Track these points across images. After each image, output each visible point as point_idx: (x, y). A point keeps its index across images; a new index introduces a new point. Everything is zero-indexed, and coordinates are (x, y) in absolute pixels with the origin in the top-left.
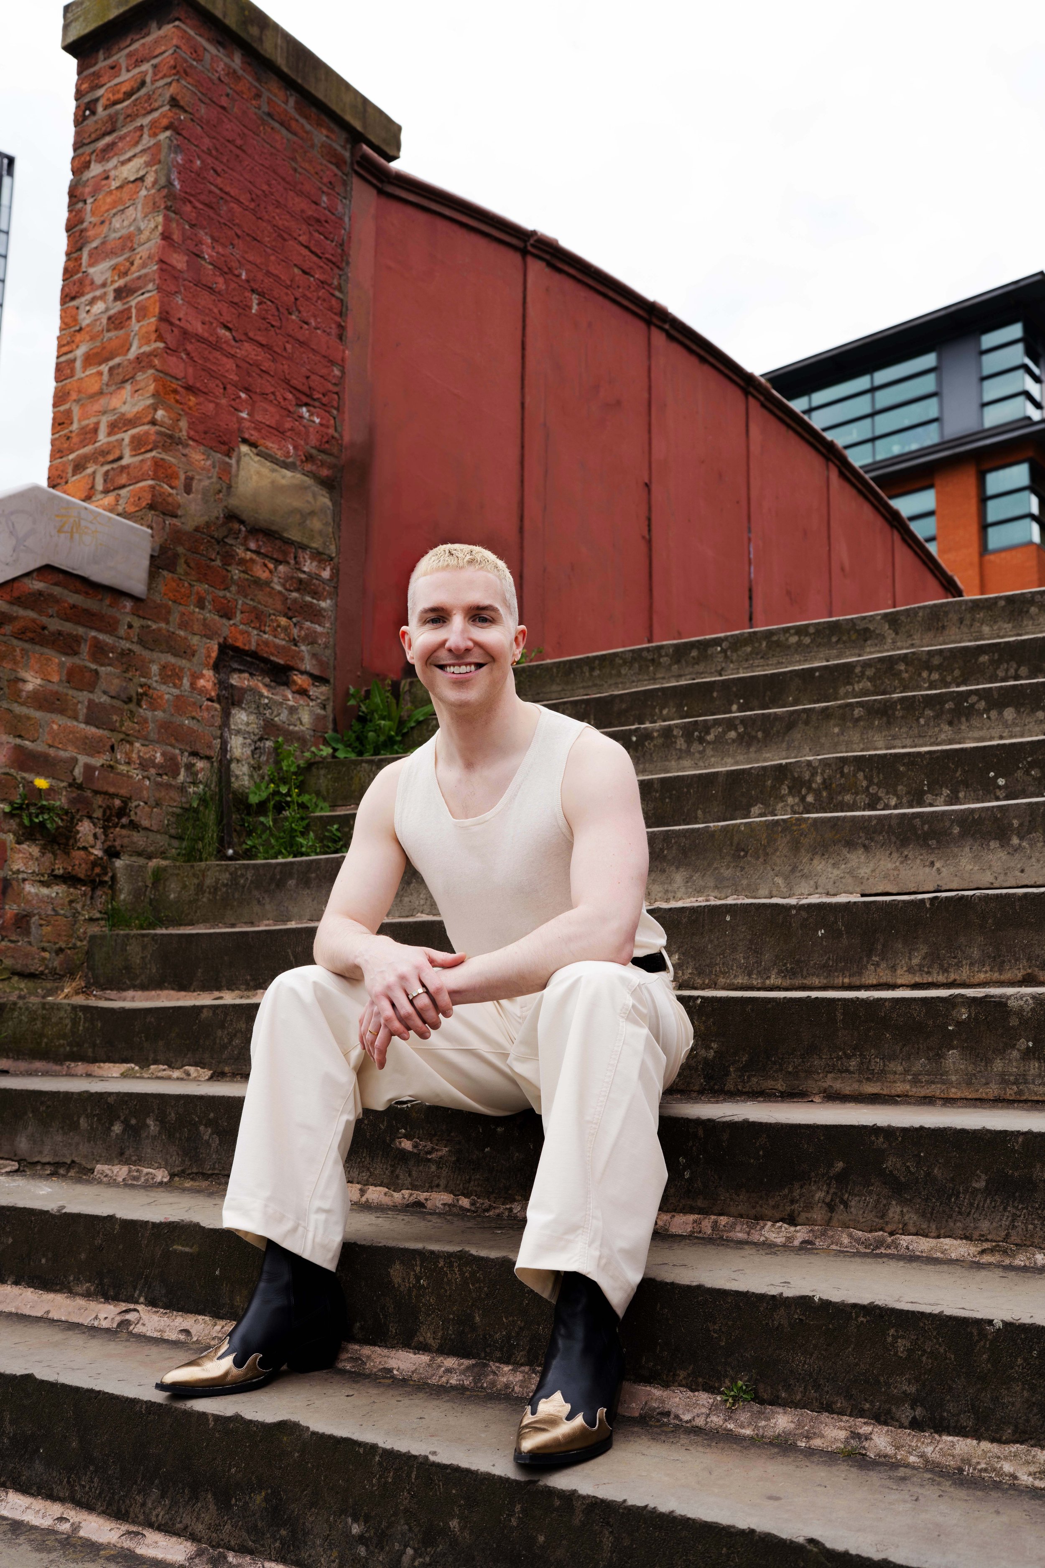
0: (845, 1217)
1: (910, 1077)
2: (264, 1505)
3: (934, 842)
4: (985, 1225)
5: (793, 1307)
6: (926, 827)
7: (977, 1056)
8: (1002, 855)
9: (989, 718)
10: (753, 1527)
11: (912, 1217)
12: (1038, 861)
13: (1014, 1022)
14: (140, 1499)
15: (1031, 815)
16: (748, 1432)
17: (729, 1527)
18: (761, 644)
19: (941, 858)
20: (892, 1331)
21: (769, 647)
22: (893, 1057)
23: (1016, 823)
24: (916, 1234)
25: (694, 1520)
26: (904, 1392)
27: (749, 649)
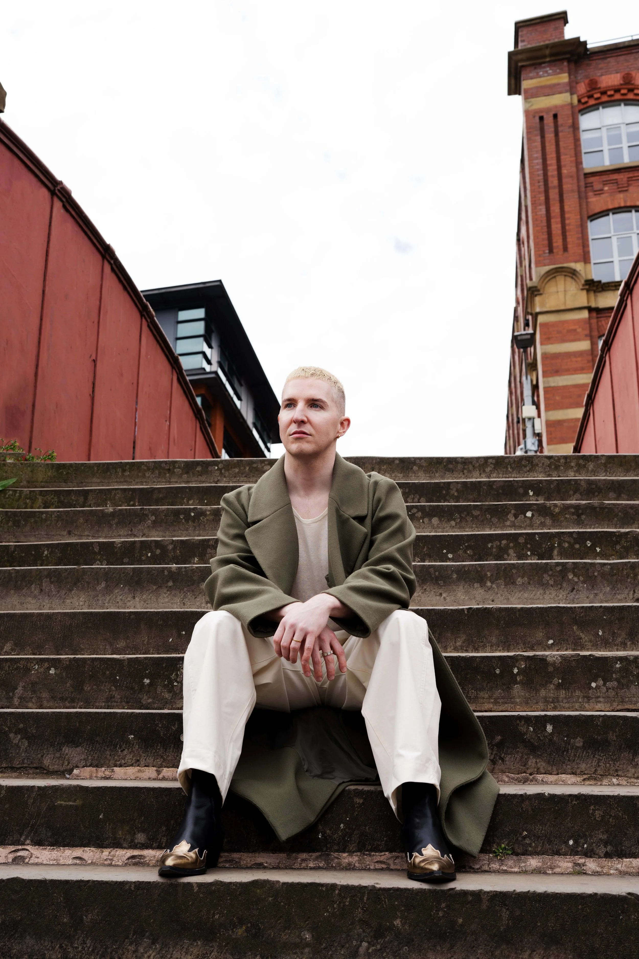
0: (502, 767)
1: (492, 700)
2: (245, 934)
3: (442, 582)
4: (583, 766)
5: (533, 800)
6: (437, 573)
7: (531, 688)
8: (481, 591)
9: (423, 522)
10: (595, 892)
11: (542, 765)
12: (502, 595)
13: (551, 669)
14: (132, 948)
15: (497, 570)
16: (516, 870)
17: (582, 894)
18: (245, 468)
19: (446, 592)
20: (592, 807)
21: (251, 470)
22: (482, 689)
23: (489, 574)
24: (545, 774)
25: (560, 894)
26: (600, 839)
27: (237, 470)
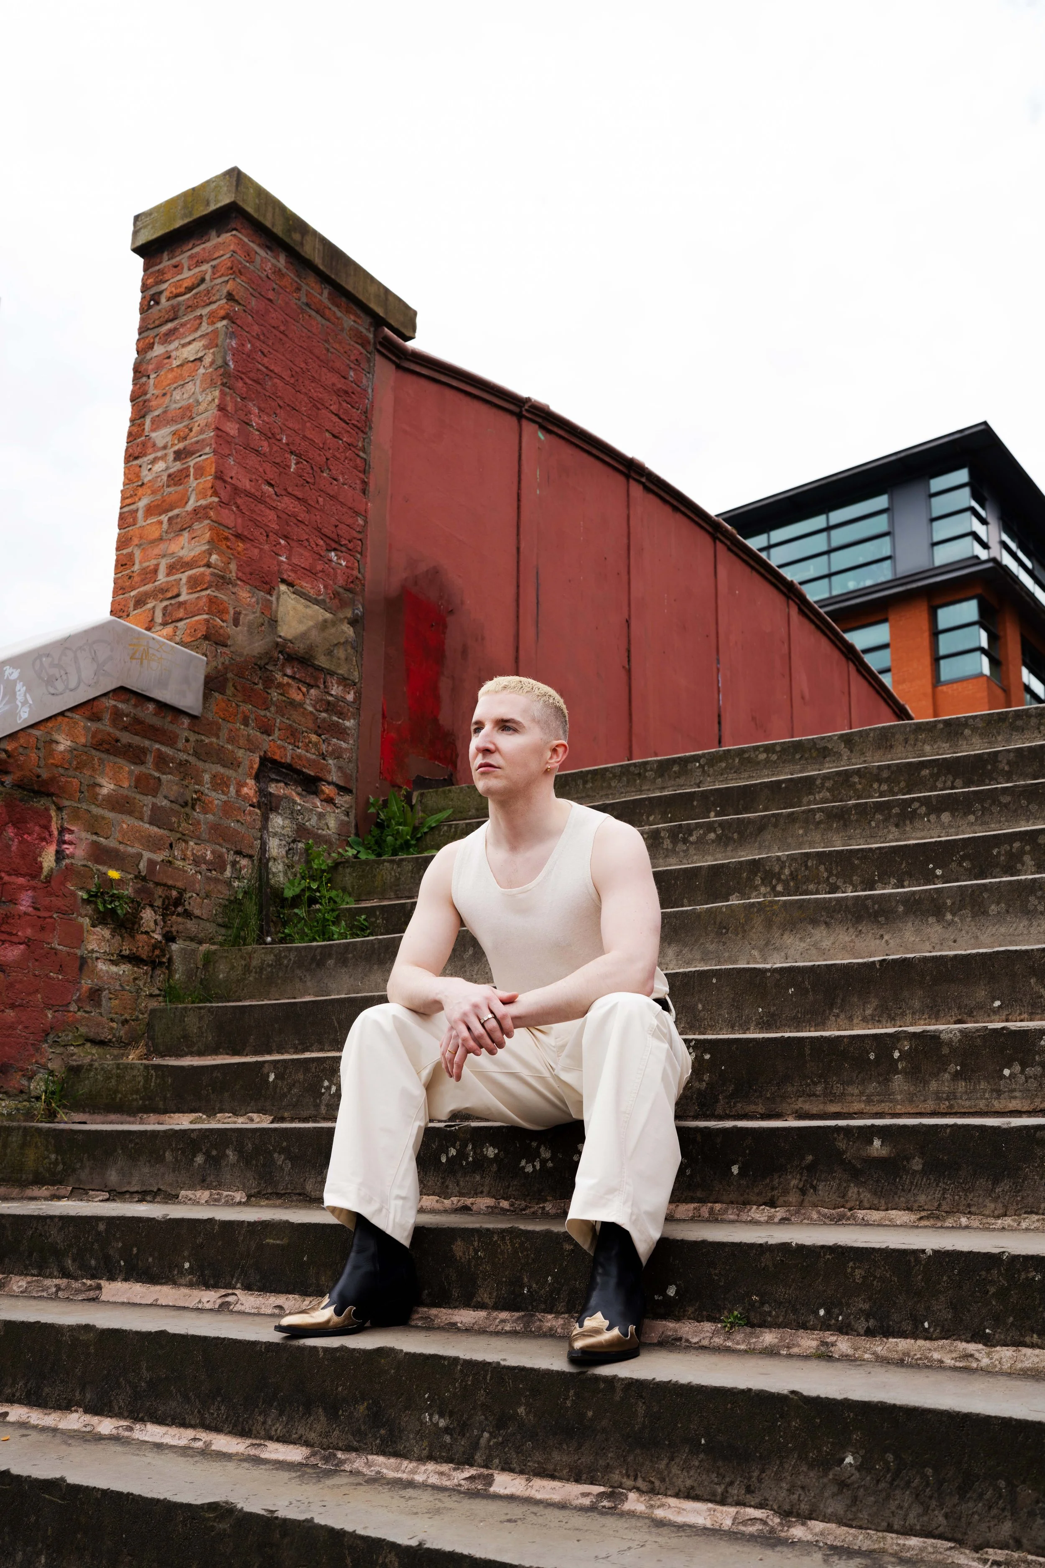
0: (814, 1198)
1: (864, 1098)
2: (366, 1412)
3: (883, 918)
4: (922, 1198)
5: (776, 1252)
6: (876, 907)
7: (917, 1079)
8: (938, 928)
9: (929, 821)
10: (750, 1387)
11: (866, 1196)
12: (967, 933)
13: (945, 1051)
14: (261, 1419)
15: (961, 895)
16: (743, 1347)
17: (733, 1388)
18: (734, 760)
19: (888, 932)
20: (851, 1264)
21: (741, 763)
22: (851, 1083)
23: (949, 902)
24: (870, 1209)
25: (706, 1387)
26: (860, 1309)
27: (724, 765)
